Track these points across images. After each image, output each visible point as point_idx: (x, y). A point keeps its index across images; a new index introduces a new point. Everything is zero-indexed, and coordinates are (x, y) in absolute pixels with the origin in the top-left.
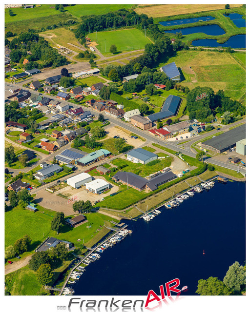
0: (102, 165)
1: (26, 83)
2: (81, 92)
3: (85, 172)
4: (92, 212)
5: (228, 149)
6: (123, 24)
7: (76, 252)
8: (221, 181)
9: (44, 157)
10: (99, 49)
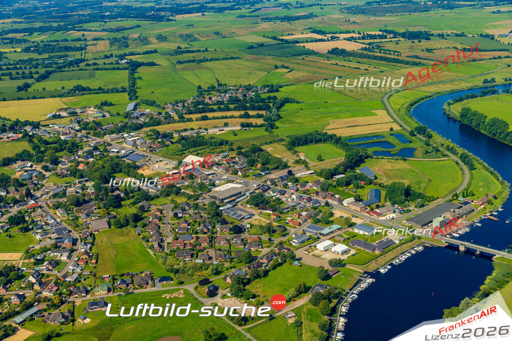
0: (338, 235)
1: (263, 180)
2: (305, 186)
3: (329, 239)
4: (342, 267)
5: (426, 224)
6: (319, 141)
7: (339, 293)
8: (428, 247)
9: (293, 230)
10: (308, 158)
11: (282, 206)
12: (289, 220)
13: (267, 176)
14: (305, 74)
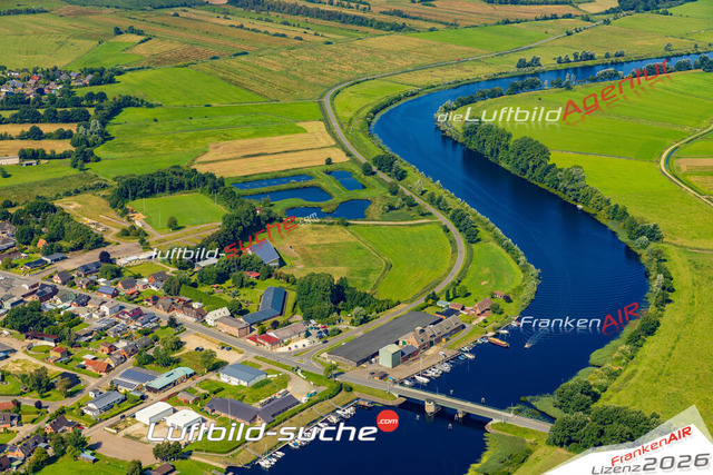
0: (184, 390)
1: (47, 273)
2: (133, 285)
3: (162, 401)
4: (183, 458)
5: (367, 360)
6: (181, 187)
8: (365, 406)
9: (93, 382)
10: (150, 223)
11: (77, 330)
12: (88, 360)
13: (57, 264)
14: (175, 46)
